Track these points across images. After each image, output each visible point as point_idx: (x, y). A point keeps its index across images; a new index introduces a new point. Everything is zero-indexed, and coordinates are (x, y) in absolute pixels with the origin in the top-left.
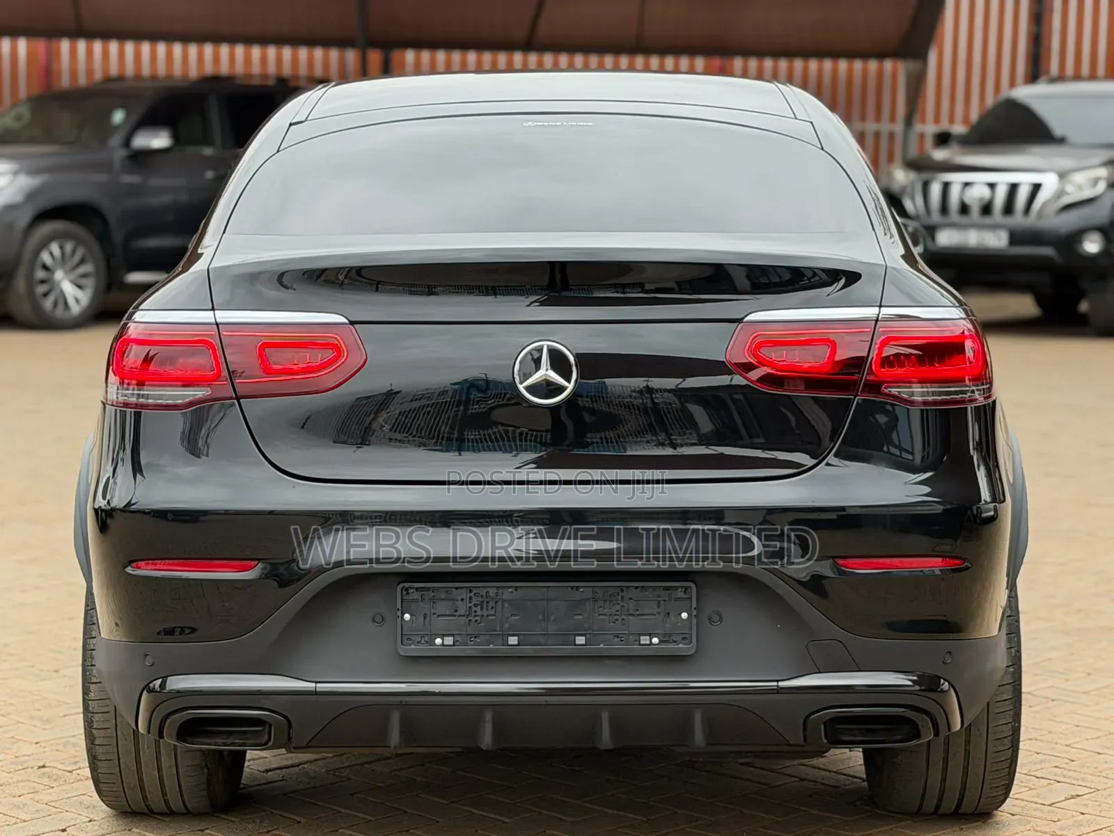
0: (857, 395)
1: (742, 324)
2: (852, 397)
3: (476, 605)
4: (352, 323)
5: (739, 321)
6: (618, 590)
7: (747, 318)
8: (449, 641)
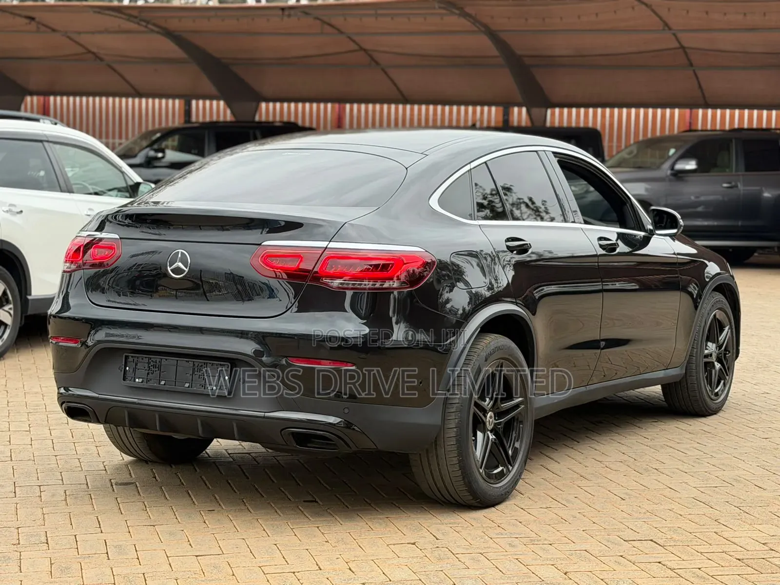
0: (307, 282)
1: (261, 246)
2: (305, 283)
3: (152, 366)
4: (121, 238)
5: (260, 244)
6: (203, 364)
7: (262, 244)
8: (141, 380)
